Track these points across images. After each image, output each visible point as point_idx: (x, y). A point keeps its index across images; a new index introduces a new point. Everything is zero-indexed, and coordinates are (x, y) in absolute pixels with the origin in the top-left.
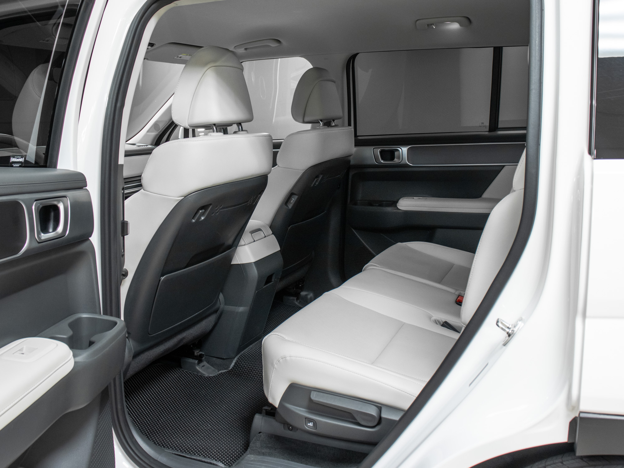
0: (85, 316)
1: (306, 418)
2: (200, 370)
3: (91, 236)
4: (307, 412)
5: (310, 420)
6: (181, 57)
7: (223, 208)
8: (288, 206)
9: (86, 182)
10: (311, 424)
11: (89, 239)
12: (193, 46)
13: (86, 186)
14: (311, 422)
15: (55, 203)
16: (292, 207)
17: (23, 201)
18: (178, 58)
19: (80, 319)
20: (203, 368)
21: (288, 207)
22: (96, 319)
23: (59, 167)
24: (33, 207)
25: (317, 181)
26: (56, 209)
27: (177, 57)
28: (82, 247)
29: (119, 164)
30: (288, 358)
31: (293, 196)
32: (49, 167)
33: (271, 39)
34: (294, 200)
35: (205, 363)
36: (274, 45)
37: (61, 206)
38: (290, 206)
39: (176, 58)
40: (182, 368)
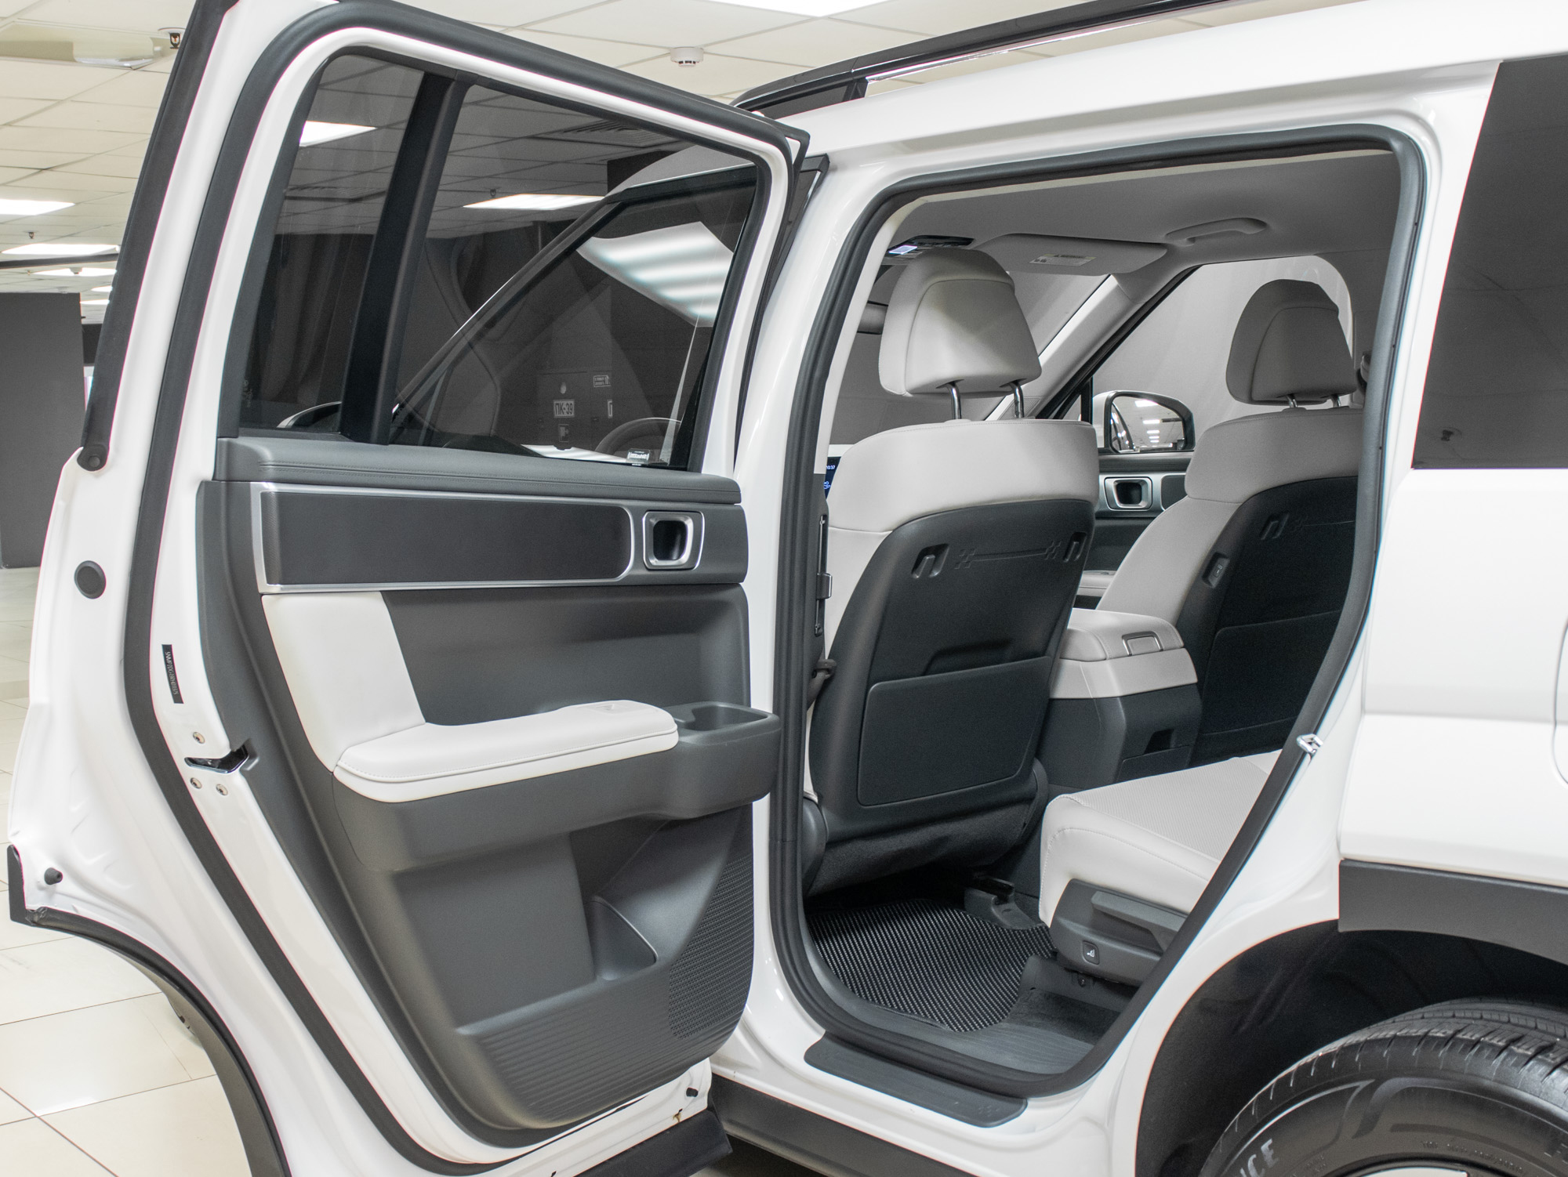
0: (722, 705)
1: (1084, 941)
2: (998, 916)
3: (742, 581)
4: (1090, 932)
5: (1091, 945)
6: (1044, 261)
7: (978, 556)
8: (1210, 580)
9: (740, 495)
10: (1091, 954)
11: (740, 586)
12: (1079, 238)
13: (740, 502)
14: (1092, 948)
15: (681, 519)
16: (1220, 584)
17: (631, 508)
18: (1039, 262)
19: (714, 709)
20: (1006, 913)
21: (1209, 583)
22: (738, 711)
23: (703, 472)
24: (644, 519)
25: (1276, 529)
26: (682, 528)
27: (1037, 261)
28: (727, 595)
29: (815, 472)
30: (1067, 831)
31: (1220, 560)
32: (689, 471)
33: (1242, 219)
34: (1221, 567)
35: (1012, 905)
36: (1251, 231)
37: (690, 525)
38: (1214, 582)
39: (1033, 262)
40: (965, 910)
